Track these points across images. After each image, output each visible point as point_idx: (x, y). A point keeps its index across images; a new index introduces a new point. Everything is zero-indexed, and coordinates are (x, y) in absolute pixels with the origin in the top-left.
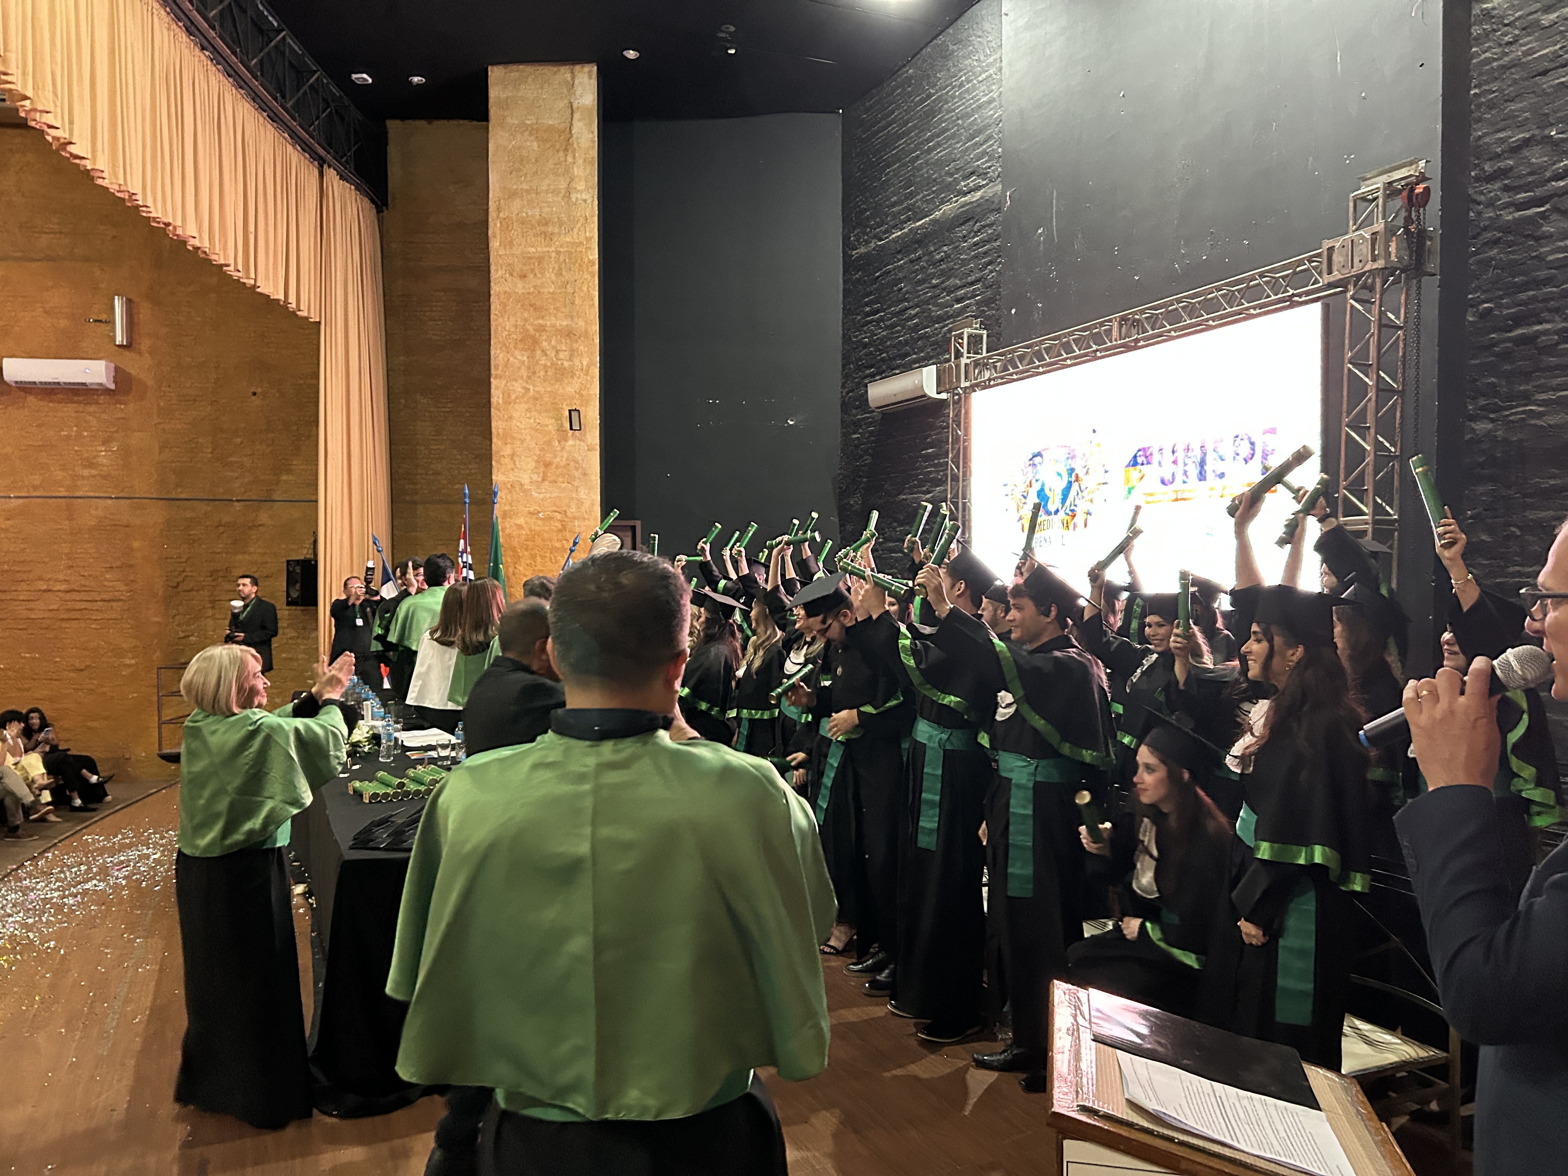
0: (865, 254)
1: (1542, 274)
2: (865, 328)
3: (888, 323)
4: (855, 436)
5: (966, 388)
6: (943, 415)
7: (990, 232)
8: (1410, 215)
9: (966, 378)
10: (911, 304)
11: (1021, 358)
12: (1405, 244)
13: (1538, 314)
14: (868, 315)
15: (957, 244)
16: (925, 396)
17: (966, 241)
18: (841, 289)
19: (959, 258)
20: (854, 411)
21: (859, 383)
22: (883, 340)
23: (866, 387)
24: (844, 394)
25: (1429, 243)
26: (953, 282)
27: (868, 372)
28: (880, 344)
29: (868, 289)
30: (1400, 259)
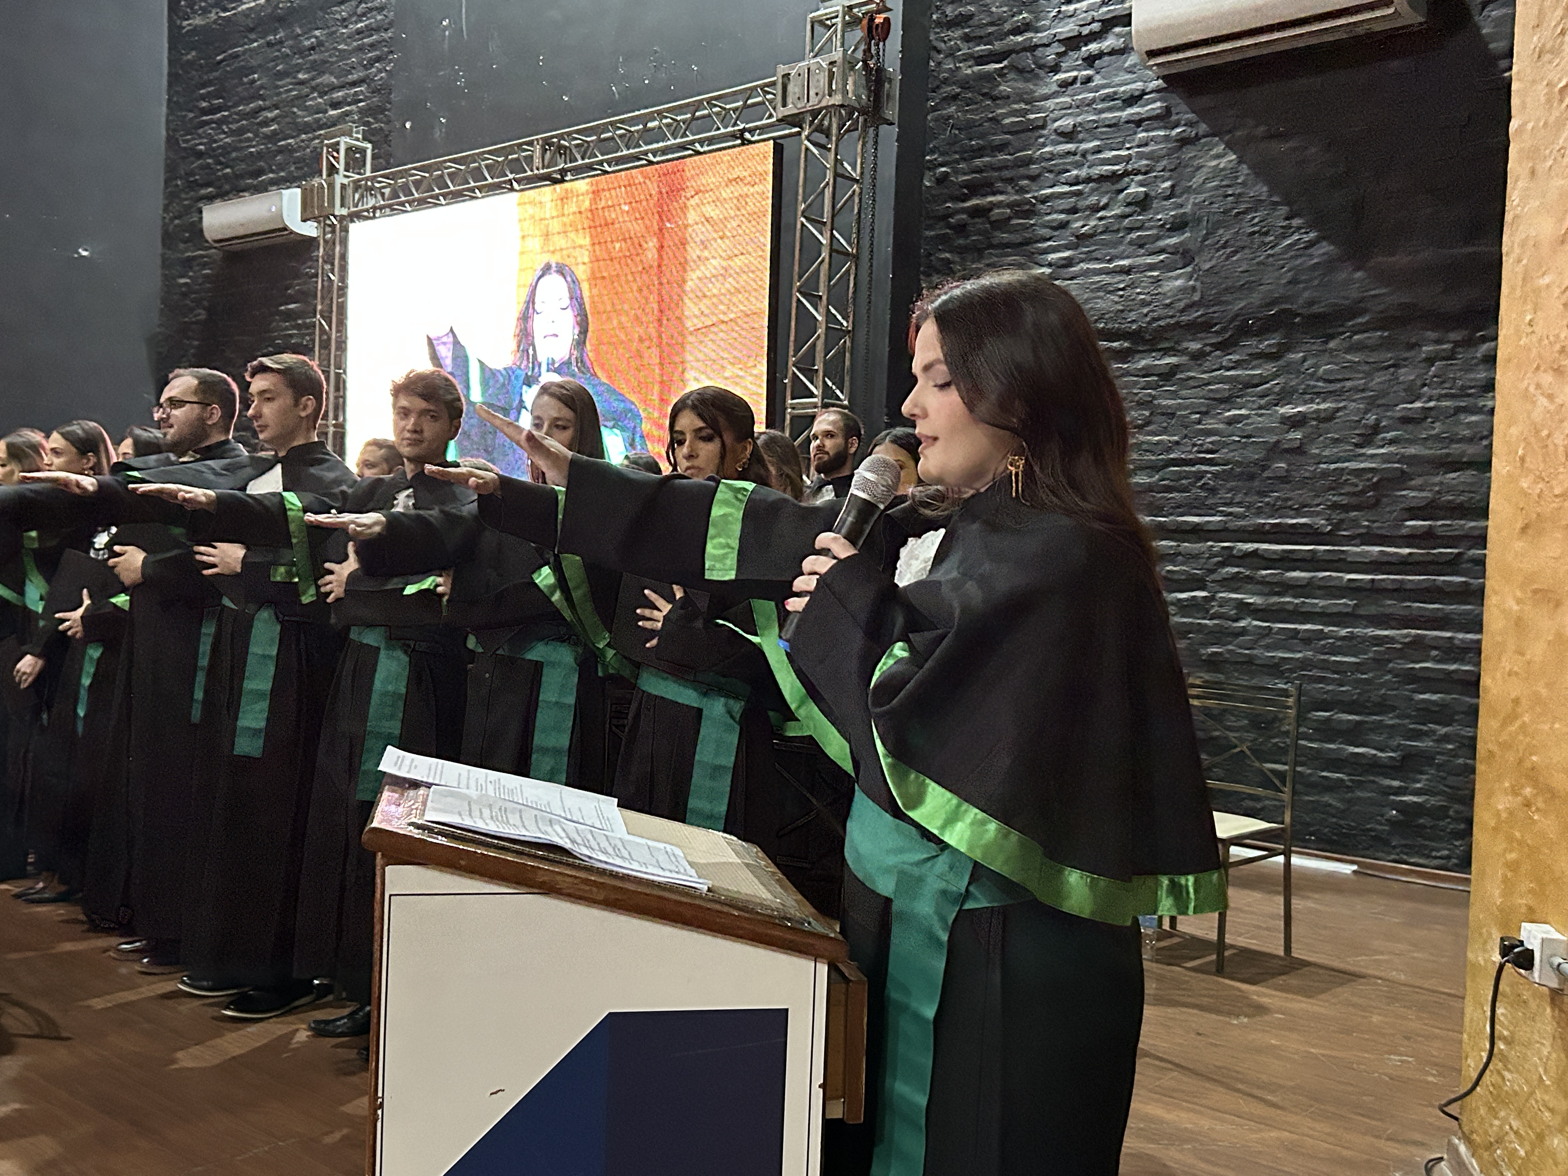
0: (201, 26)
1: (998, 138)
2: (200, 131)
3: (234, 127)
4: (182, 281)
5: (342, 218)
6: (311, 259)
7: (379, 17)
8: (869, 49)
9: (342, 205)
10: (267, 103)
11: (418, 184)
12: (864, 82)
13: (992, 184)
14: (205, 112)
15: (334, 29)
16: (285, 229)
17: (346, 27)
18: (165, 71)
19: (335, 49)
20: (182, 246)
21: (190, 207)
22: (226, 150)
23: (200, 212)
24: (167, 221)
25: (887, 85)
26: (329, 79)
27: (203, 192)
28: (221, 155)
29: (206, 77)
30: (858, 97)
